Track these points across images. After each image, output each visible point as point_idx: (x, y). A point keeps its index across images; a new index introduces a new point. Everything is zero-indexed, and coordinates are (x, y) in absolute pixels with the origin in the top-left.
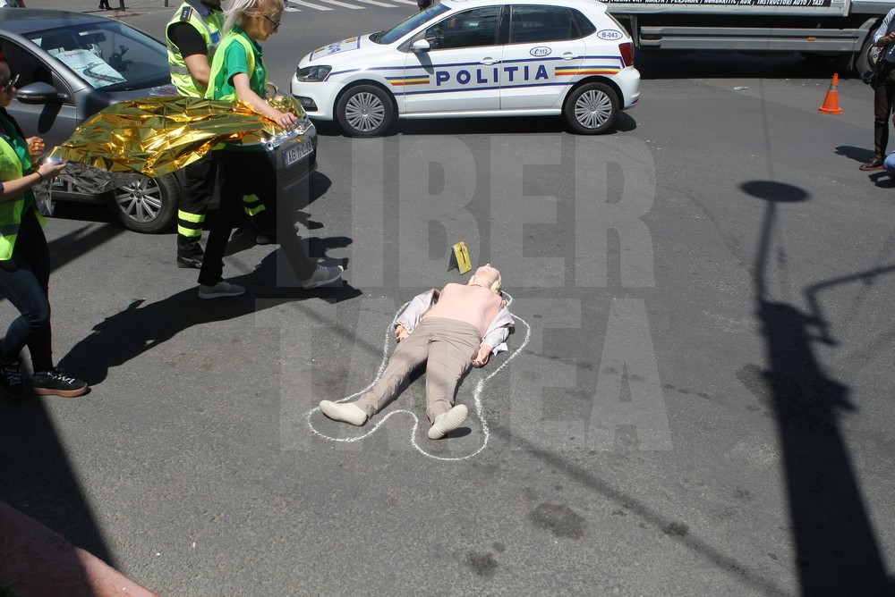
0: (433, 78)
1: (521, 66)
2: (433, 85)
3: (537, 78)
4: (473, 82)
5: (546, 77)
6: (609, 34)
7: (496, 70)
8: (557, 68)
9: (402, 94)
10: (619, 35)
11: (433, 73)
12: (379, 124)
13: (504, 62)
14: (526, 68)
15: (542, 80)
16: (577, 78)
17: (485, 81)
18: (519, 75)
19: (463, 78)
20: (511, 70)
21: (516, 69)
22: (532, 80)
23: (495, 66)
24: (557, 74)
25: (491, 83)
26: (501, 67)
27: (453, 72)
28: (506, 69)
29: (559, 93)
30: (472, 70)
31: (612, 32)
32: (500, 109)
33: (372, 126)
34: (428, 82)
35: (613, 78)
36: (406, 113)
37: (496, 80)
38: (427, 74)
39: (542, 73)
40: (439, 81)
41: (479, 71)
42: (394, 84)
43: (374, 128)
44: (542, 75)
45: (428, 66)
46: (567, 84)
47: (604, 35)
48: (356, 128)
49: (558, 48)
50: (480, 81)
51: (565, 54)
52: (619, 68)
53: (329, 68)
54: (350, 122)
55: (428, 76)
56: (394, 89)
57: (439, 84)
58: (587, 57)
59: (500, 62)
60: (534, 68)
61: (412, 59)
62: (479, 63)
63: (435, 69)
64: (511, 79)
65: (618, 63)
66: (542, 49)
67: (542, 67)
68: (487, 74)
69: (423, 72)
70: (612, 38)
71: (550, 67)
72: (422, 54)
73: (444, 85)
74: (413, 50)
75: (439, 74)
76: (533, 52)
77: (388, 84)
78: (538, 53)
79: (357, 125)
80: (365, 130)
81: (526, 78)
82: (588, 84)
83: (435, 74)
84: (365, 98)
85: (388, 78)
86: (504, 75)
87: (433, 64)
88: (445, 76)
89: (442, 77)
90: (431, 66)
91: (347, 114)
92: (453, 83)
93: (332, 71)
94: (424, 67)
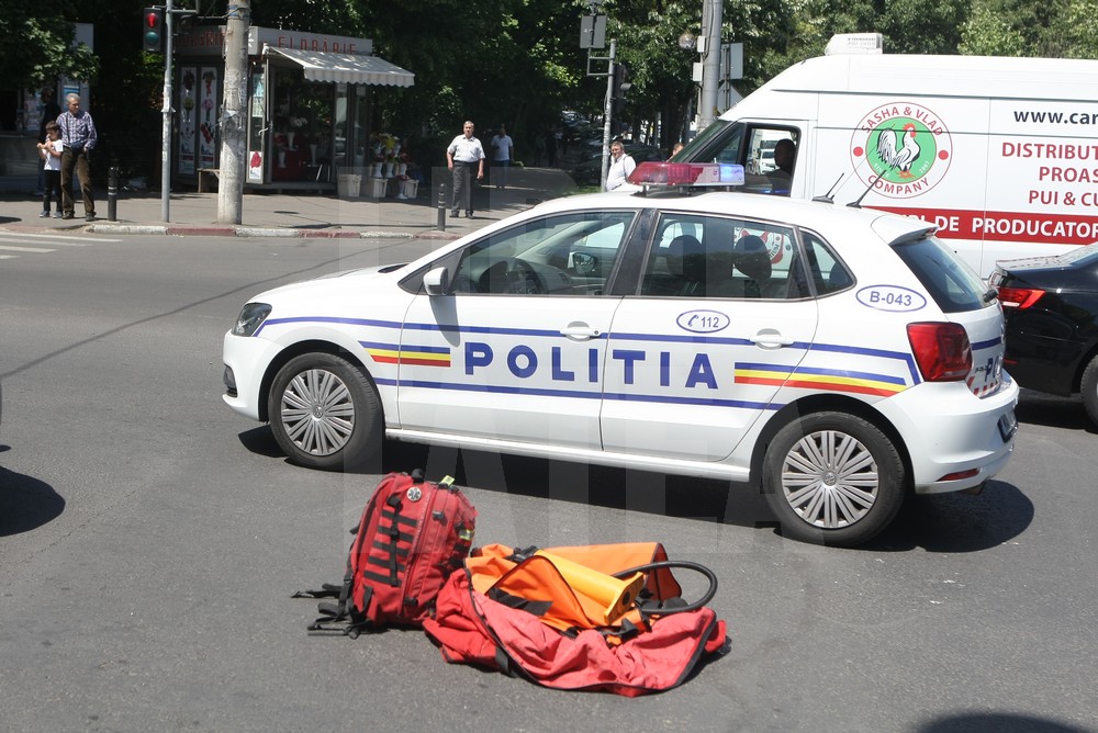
0: (458, 355)
1: (653, 350)
2: (456, 372)
3: (691, 383)
4: (543, 376)
5: (713, 385)
6: (890, 299)
7: (593, 354)
8: (739, 366)
9: (392, 383)
10: (917, 301)
12: (343, 441)
13: (614, 336)
14: (665, 358)
15: (701, 390)
16: (789, 396)
17: (570, 376)
18: (647, 372)
19: (522, 362)
20: (629, 358)
21: (641, 356)
22: (678, 386)
23: (594, 344)
24: (739, 380)
25: (582, 382)
26: (605, 348)
27: (501, 346)
28: (617, 355)
29: (744, 427)
30: (542, 347)
31: (897, 293)
32: (601, 447)
33: (330, 445)
34: (447, 364)
35: (879, 404)
36: (400, 427)
37: (593, 377)
38: (445, 343)
39: (702, 371)
40: (471, 363)
41: (556, 353)
42: (377, 359)
43: (332, 451)
44: (701, 378)
45: (450, 328)
46: (762, 406)
47: (875, 297)
48: (299, 443)
49: (743, 316)
50: (558, 374)
51: (760, 333)
52: (901, 381)
53: (267, 309)
54: (288, 430)
55: (447, 351)
56: (377, 370)
57: (469, 371)
58: (817, 347)
59: (603, 336)
60: (683, 357)
61: (421, 308)
62: (556, 334)
63: (461, 334)
64: (629, 379)
65: (900, 369)
66: (707, 315)
67: (702, 360)
68: (574, 360)
69: (437, 339)
70: (895, 306)
71: (722, 360)
72: (443, 294)
73: (481, 375)
74: (423, 289)
75: (471, 347)
76: (684, 321)
77: (364, 355)
78: (697, 325)
79: (300, 438)
80: (315, 452)
81: (665, 381)
82: (819, 415)
83: (462, 349)
84: (320, 381)
85: (366, 345)
86: (612, 370)
87: (461, 323)
88: (481, 355)
89: (476, 354)
90: (457, 329)
91: (285, 411)
92: (498, 372)
93: (269, 317)
94: (441, 328)
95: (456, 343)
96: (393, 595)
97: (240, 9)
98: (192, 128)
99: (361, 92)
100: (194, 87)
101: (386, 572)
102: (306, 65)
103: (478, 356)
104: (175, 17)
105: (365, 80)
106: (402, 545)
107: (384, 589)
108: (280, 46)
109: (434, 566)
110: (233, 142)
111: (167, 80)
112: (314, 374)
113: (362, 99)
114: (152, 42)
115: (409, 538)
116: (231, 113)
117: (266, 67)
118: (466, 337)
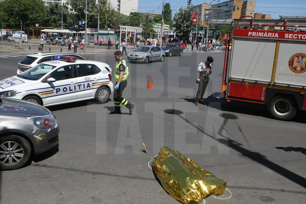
0: (55, 91)
1: (82, 84)
2: (55, 94)
3: (87, 87)
4: (68, 91)
5: (90, 87)
7: (75, 86)
8: (93, 84)
9: (44, 98)
11: (55, 89)
13: (77, 83)
14: (84, 84)
15: (89, 88)
16: (98, 86)
17: (72, 90)
18: (82, 87)
19: (65, 90)
20: (79, 86)
21: (81, 85)
22: (86, 88)
23: (75, 85)
24: (93, 86)
25: (74, 91)
26: (76, 85)
27: (61, 88)
28: (78, 86)
29: (93, 91)
30: (68, 87)
31: (105, 71)
32: (77, 99)
34: (53, 93)
35: (108, 85)
36: (46, 104)
37: (75, 90)
38: (53, 90)
39: (89, 86)
40: (57, 92)
41: (70, 87)
45: (53, 87)
46: (96, 88)
47: (103, 72)
49: (92, 77)
50: (70, 90)
51: (94, 79)
52: (109, 82)
55: (53, 91)
56: (41, 96)
57: (57, 93)
58: (100, 79)
59: (76, 83)
60: (86, 84)
61: (47, 85)
62: (70, 84)
64: (80, 89)
65: (108, 80)
67: (88, 84)
68: (72, 88)
69: (51, 89)
70: (106, 73)
71: (91, 83)
72: (50, 83)
73: (59, 93)
74: (47, 82)
75: (57, 89)
76: (85, 79)
77: (39, 95)
78: (87, 79)
81: (84, 88)
82: (102, 88)
83: (56, 89)
84: (31, 101)
85: (39, 93)
86: (77, 88)
88: (59, 90)
89: (58, 90)
90: (55, 87)
92: (62, 92)
93: (16, 93)
94: (51, 87)
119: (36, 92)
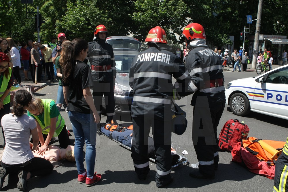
0: (265, 95)
2: (265, 99)
4: (283, 101)
9: (252, 100)
12: (242, 110)
19: (279, 98)
27: (275, 94)
30: (283, 95)
33: (240, 111)
34: (263, 97)
36: (253, 109)
40: (268, 97)
41: (286, 96)
42: (249, 95)
43: (240, 112)
45: (264, 90)
50: (287, 101)
53: (231, 84)
54: (233, 107)
55: (263, 94)
56: (249, 97)
57: (268, 99)
61: (259, 85)
62: (287, 92)
63: (266, 91)
69: (262, 92)
73: (270, 100)
75: (268, 94)
77: (247, 94)
79: (235, 109)
80: (237, 112)
83: (266, 94)
84: (239, 98)
85: (248, 92)
87: (266, 89)
88: (270, 96)
89: (269, 95)
90: (265, 90)
91: (232, 104)
92: (273, 100)
93: (231, 86)
94: (262, 89)
95: (265, 93)
96: (226, 145)
97: (258, 31)
98: (251, 53)
99: (284, 46)
100: (252, 46)
101: (225, 140)
102: (272, 41)
103: (269, 96)
104: (246, 33)
105: (284, 43)
106: (229, 134)
107: (225, 143)
108: (268, 38)
109: (236, 140)
110: (255, 55)
111: (244, 44)
112: (238, 97)
113: (284, 47)
114: (241, 38)
115: (231, 133)
116: (255, 50)
117: (265, 42)
118: (267, 92)
119: (244, 90)
